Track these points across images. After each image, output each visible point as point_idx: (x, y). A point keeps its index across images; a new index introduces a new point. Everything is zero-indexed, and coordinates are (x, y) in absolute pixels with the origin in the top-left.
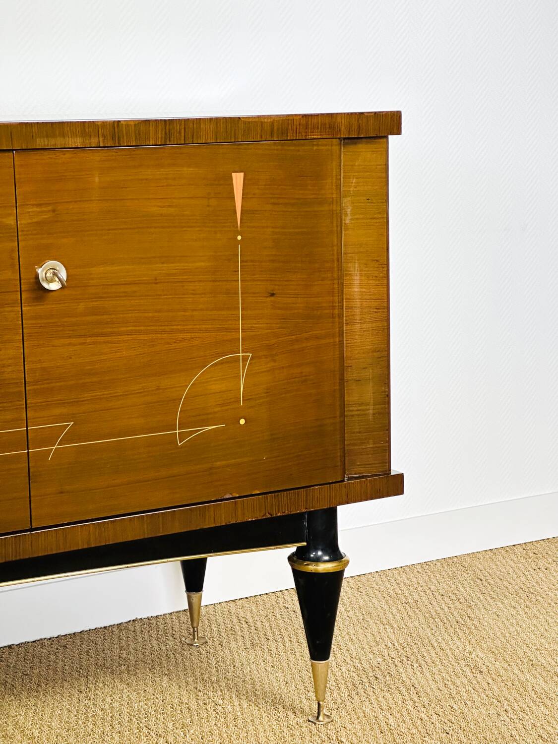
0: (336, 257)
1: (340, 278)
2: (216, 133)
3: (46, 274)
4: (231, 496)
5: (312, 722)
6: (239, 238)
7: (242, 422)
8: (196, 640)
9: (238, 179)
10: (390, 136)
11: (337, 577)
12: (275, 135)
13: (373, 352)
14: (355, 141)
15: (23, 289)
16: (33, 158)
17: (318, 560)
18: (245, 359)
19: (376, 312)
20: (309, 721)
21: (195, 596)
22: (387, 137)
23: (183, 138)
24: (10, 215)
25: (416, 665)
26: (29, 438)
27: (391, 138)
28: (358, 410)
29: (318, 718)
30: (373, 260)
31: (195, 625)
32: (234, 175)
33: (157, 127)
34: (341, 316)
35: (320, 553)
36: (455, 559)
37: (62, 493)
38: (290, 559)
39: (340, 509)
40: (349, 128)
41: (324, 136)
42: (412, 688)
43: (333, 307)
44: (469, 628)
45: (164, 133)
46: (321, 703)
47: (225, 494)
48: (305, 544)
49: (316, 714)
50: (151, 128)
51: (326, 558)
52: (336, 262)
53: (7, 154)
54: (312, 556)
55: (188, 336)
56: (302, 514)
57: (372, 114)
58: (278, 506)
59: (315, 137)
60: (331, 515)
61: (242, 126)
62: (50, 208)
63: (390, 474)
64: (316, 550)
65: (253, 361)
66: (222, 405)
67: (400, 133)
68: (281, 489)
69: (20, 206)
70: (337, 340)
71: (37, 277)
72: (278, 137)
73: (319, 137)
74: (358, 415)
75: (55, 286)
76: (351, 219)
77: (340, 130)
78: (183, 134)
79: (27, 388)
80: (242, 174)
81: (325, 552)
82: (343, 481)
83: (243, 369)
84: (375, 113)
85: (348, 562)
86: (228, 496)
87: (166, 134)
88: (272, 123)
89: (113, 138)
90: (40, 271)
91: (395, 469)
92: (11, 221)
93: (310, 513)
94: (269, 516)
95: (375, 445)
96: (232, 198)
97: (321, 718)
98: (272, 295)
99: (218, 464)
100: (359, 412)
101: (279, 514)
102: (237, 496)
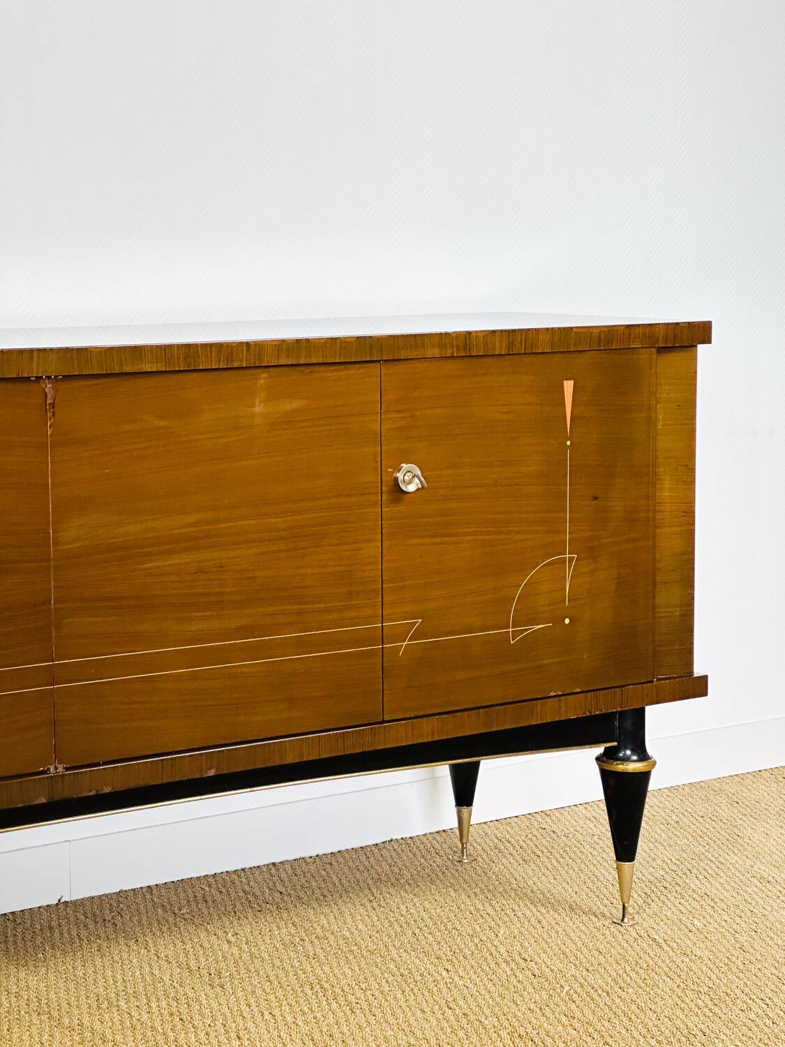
0: (651, 462)
1: (654, 484)
2: (552, 343)
3: (404, 476)
4: (555, 694)
5: (618, 924)
6: (569, 443)
7: (567, 621)
8: (465, 857)
9: (569, 386)
10: (699, 346)
11: (644, 777)
12: (602, 344)
13: (681, 555)
14: (672, 349)
15: (383, 491)
16: (399, 368)
17: (627, 759)
18: (571, 560)
19: (684, 516)
20: (615, 923)
21: (465, 810)
22: (696, 346)
23: (523, 348)
24: (375, 420)
25: (701, 877)
26: (385, 634)
27: (700, 347)
28: (665, 612)
29: (623, 920)
30: (682, 465)
31: (464, 841)
32: (565, 382)
33: (501, 337)
34: (654, 519)
35: (628, 752)
36: (702, 784)
37: (409, 687)
38: (598, 759)
39: (648, 709)
40: (666, 338)
41: (644, 346)
42: (706, 896)
43: (648, 510)
44: (741, 846)
45: (507, 342)
46: (626, 905)
47: (550, 692)
48: (616, 744)
49: (621, 918)
50: (497, 338)
51: (635, 758)
52: (651, 467)
53: (374, 364)
54: (621, 755)
55: (522, 537)
56: (613, 714)
57: (686, 324)
58: (597, 705)
59: (636, 346)
60: (640, 714)
61: (573, 334)
62: (407, 414)
63: (693, 675)
64: (626, 748)
65: (579, 562)
66: (550, 604)
67: (710, 343)
68: (600, 687)
69: (385, 412)
70: (651, 543)
71: (396, 479)
72: (604, 347)
73: (640, 346)
74: (665, 617)
75: (411, 488)
76: (664, 425)
77: (658, 340)
78: (523, 344)
79: (384, 586)
80: (572, 382)
81: (634, 752)
82: (652, 682)
83: (569, 570)
84: (689, 323)
85: (656, 762)
86: (552, 694)
87: (509, 343)
88: (600, 334)
89: (465, 349)
90: (400, 476)
91: (698, 671)
92: (376, 427)
93: (621, 713)
94: (588, 714)
95: (681, 647)
96: (563, 404)
97: (626, 920)
98: (596, 498)
99: (545, 662)
100: (666, 615)
101: (597, 713)
102: (561, 693)
